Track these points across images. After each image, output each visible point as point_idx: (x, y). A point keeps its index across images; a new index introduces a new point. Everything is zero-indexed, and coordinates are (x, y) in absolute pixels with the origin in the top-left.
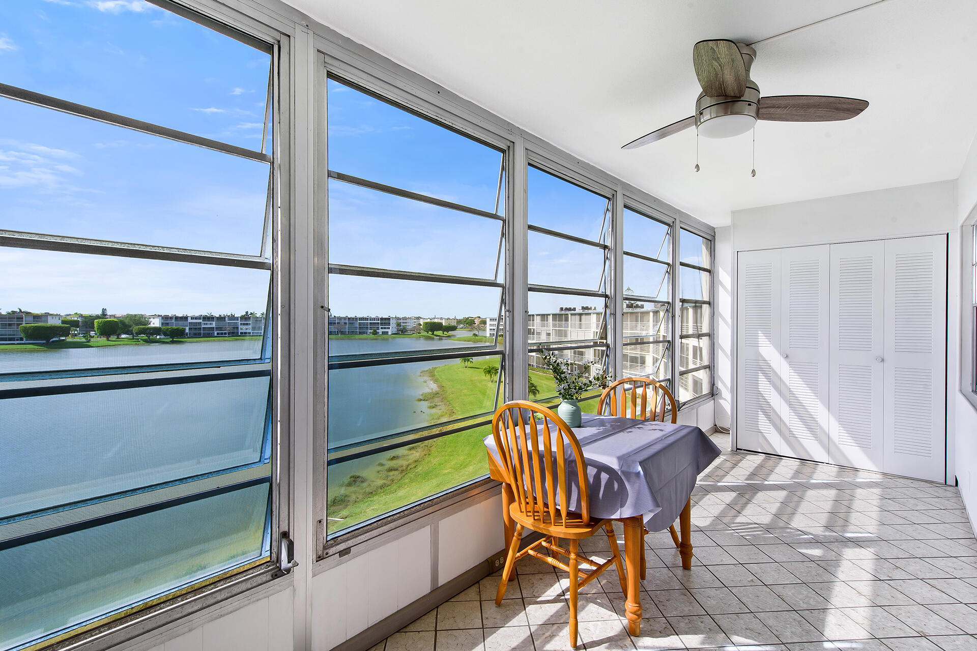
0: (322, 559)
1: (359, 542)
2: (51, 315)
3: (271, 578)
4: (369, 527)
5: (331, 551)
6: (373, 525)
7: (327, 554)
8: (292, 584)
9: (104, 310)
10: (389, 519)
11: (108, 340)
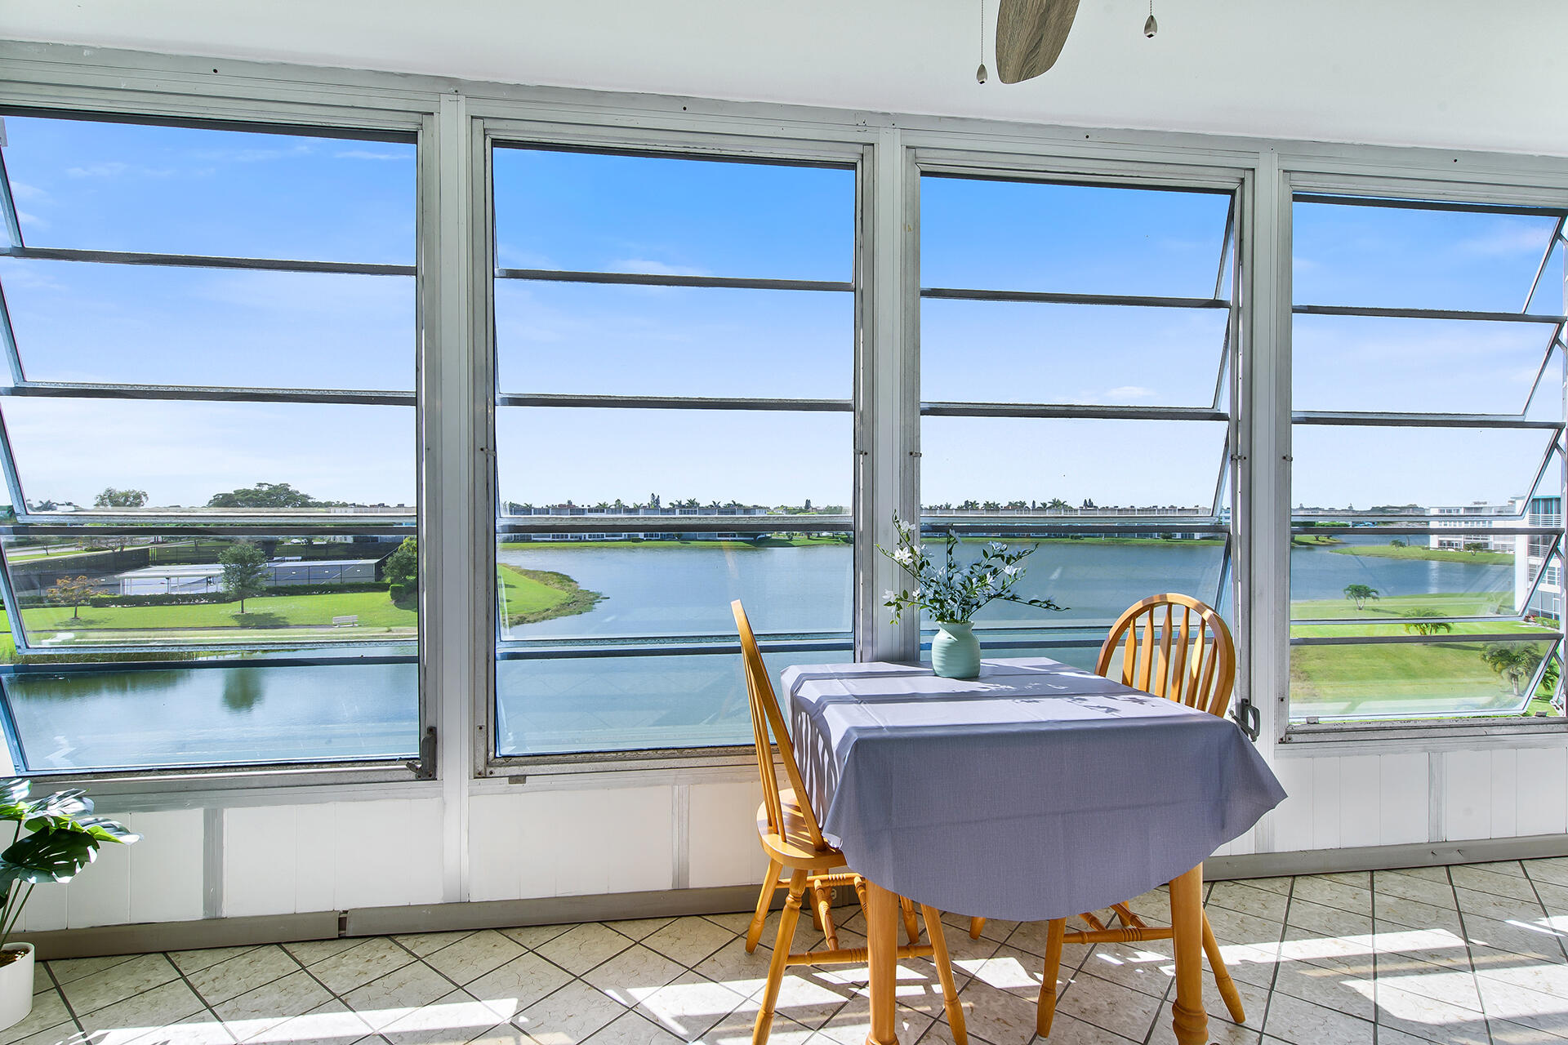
0: (484, 777)
1: (541, 773)
2: (761, 508)
3: (414, 778)
4: (561, 757)
5: (498, 771)
6: (568, 757)
7: (491, 773)
8: (440, 794)
9: (808, 502)
10: (597, 755)
11: (809, 538)
